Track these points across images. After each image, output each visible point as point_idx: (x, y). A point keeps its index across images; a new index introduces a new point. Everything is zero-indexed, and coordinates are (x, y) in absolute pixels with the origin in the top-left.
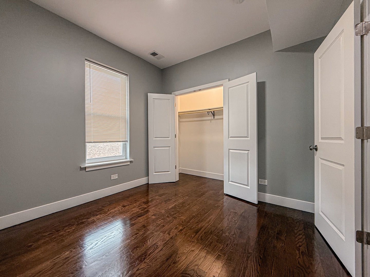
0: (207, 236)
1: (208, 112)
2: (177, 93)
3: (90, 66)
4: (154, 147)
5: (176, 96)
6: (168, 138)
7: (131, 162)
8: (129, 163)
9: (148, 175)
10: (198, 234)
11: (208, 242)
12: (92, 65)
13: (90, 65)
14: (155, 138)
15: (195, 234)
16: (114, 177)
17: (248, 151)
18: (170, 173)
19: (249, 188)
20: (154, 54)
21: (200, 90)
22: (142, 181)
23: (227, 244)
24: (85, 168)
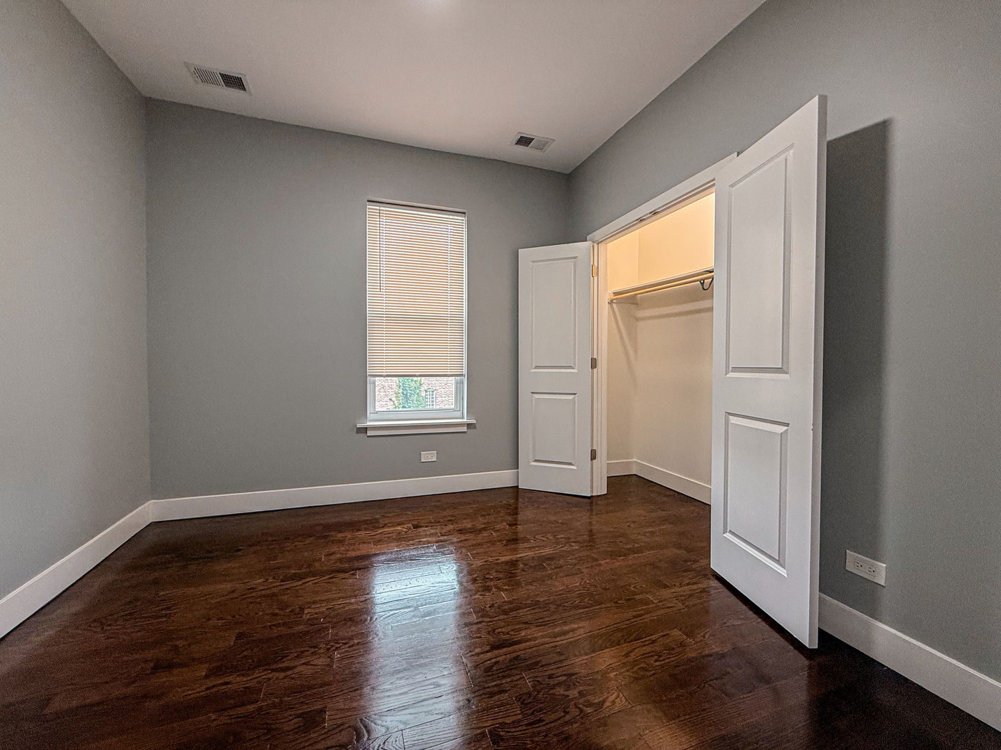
0: (511, 669)
1: (702, 284)
2: (597, 235)
3: (379, 213)
4: (533, 393)
5: (598, 244)
6: (571, 367)
7: (469, 425)
8: (465, 429)
9: (516, 465)
10: (496, 652)
11: (496, 685)
12: (386, 211)
13: (380, 210)
14: (537, 367)
15: (488, 648)
16: (429, 456)
17: (786, 428)
18: (574, 467)
19: (783, 572)
20: (524, 141)
21: (655, 213)
22: (500, 478)
23: (540, 721)
24: (365, 430)
